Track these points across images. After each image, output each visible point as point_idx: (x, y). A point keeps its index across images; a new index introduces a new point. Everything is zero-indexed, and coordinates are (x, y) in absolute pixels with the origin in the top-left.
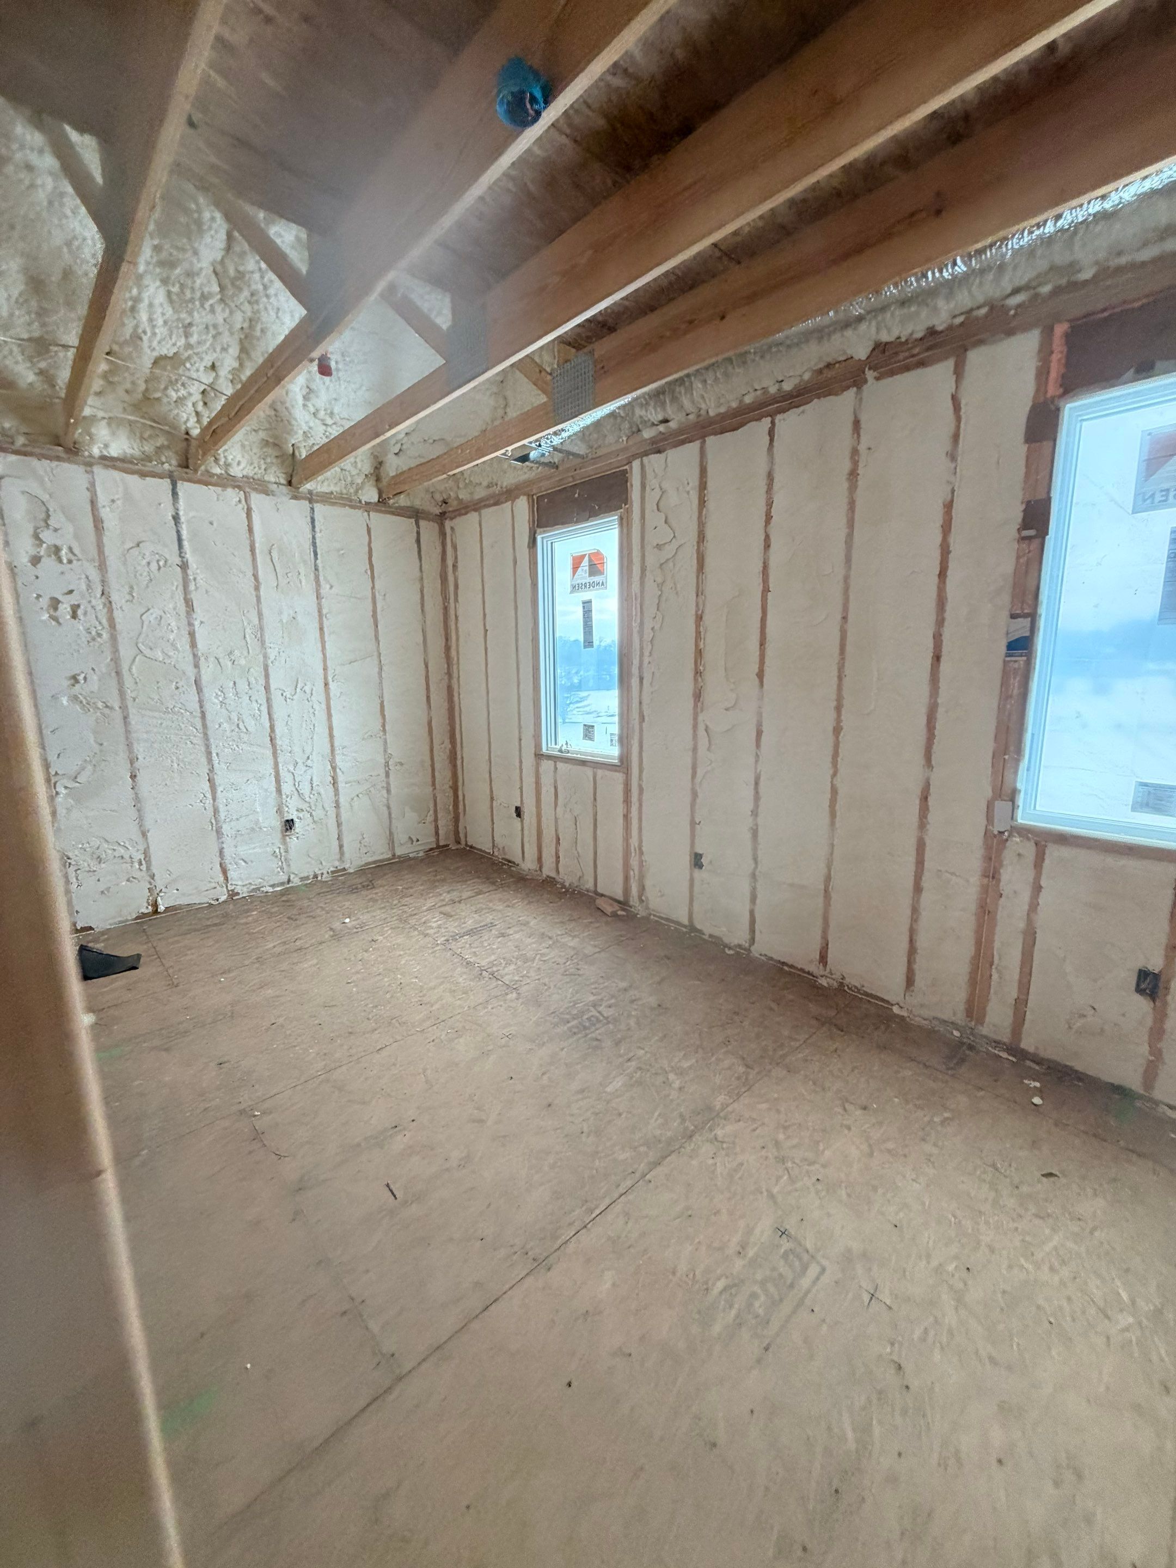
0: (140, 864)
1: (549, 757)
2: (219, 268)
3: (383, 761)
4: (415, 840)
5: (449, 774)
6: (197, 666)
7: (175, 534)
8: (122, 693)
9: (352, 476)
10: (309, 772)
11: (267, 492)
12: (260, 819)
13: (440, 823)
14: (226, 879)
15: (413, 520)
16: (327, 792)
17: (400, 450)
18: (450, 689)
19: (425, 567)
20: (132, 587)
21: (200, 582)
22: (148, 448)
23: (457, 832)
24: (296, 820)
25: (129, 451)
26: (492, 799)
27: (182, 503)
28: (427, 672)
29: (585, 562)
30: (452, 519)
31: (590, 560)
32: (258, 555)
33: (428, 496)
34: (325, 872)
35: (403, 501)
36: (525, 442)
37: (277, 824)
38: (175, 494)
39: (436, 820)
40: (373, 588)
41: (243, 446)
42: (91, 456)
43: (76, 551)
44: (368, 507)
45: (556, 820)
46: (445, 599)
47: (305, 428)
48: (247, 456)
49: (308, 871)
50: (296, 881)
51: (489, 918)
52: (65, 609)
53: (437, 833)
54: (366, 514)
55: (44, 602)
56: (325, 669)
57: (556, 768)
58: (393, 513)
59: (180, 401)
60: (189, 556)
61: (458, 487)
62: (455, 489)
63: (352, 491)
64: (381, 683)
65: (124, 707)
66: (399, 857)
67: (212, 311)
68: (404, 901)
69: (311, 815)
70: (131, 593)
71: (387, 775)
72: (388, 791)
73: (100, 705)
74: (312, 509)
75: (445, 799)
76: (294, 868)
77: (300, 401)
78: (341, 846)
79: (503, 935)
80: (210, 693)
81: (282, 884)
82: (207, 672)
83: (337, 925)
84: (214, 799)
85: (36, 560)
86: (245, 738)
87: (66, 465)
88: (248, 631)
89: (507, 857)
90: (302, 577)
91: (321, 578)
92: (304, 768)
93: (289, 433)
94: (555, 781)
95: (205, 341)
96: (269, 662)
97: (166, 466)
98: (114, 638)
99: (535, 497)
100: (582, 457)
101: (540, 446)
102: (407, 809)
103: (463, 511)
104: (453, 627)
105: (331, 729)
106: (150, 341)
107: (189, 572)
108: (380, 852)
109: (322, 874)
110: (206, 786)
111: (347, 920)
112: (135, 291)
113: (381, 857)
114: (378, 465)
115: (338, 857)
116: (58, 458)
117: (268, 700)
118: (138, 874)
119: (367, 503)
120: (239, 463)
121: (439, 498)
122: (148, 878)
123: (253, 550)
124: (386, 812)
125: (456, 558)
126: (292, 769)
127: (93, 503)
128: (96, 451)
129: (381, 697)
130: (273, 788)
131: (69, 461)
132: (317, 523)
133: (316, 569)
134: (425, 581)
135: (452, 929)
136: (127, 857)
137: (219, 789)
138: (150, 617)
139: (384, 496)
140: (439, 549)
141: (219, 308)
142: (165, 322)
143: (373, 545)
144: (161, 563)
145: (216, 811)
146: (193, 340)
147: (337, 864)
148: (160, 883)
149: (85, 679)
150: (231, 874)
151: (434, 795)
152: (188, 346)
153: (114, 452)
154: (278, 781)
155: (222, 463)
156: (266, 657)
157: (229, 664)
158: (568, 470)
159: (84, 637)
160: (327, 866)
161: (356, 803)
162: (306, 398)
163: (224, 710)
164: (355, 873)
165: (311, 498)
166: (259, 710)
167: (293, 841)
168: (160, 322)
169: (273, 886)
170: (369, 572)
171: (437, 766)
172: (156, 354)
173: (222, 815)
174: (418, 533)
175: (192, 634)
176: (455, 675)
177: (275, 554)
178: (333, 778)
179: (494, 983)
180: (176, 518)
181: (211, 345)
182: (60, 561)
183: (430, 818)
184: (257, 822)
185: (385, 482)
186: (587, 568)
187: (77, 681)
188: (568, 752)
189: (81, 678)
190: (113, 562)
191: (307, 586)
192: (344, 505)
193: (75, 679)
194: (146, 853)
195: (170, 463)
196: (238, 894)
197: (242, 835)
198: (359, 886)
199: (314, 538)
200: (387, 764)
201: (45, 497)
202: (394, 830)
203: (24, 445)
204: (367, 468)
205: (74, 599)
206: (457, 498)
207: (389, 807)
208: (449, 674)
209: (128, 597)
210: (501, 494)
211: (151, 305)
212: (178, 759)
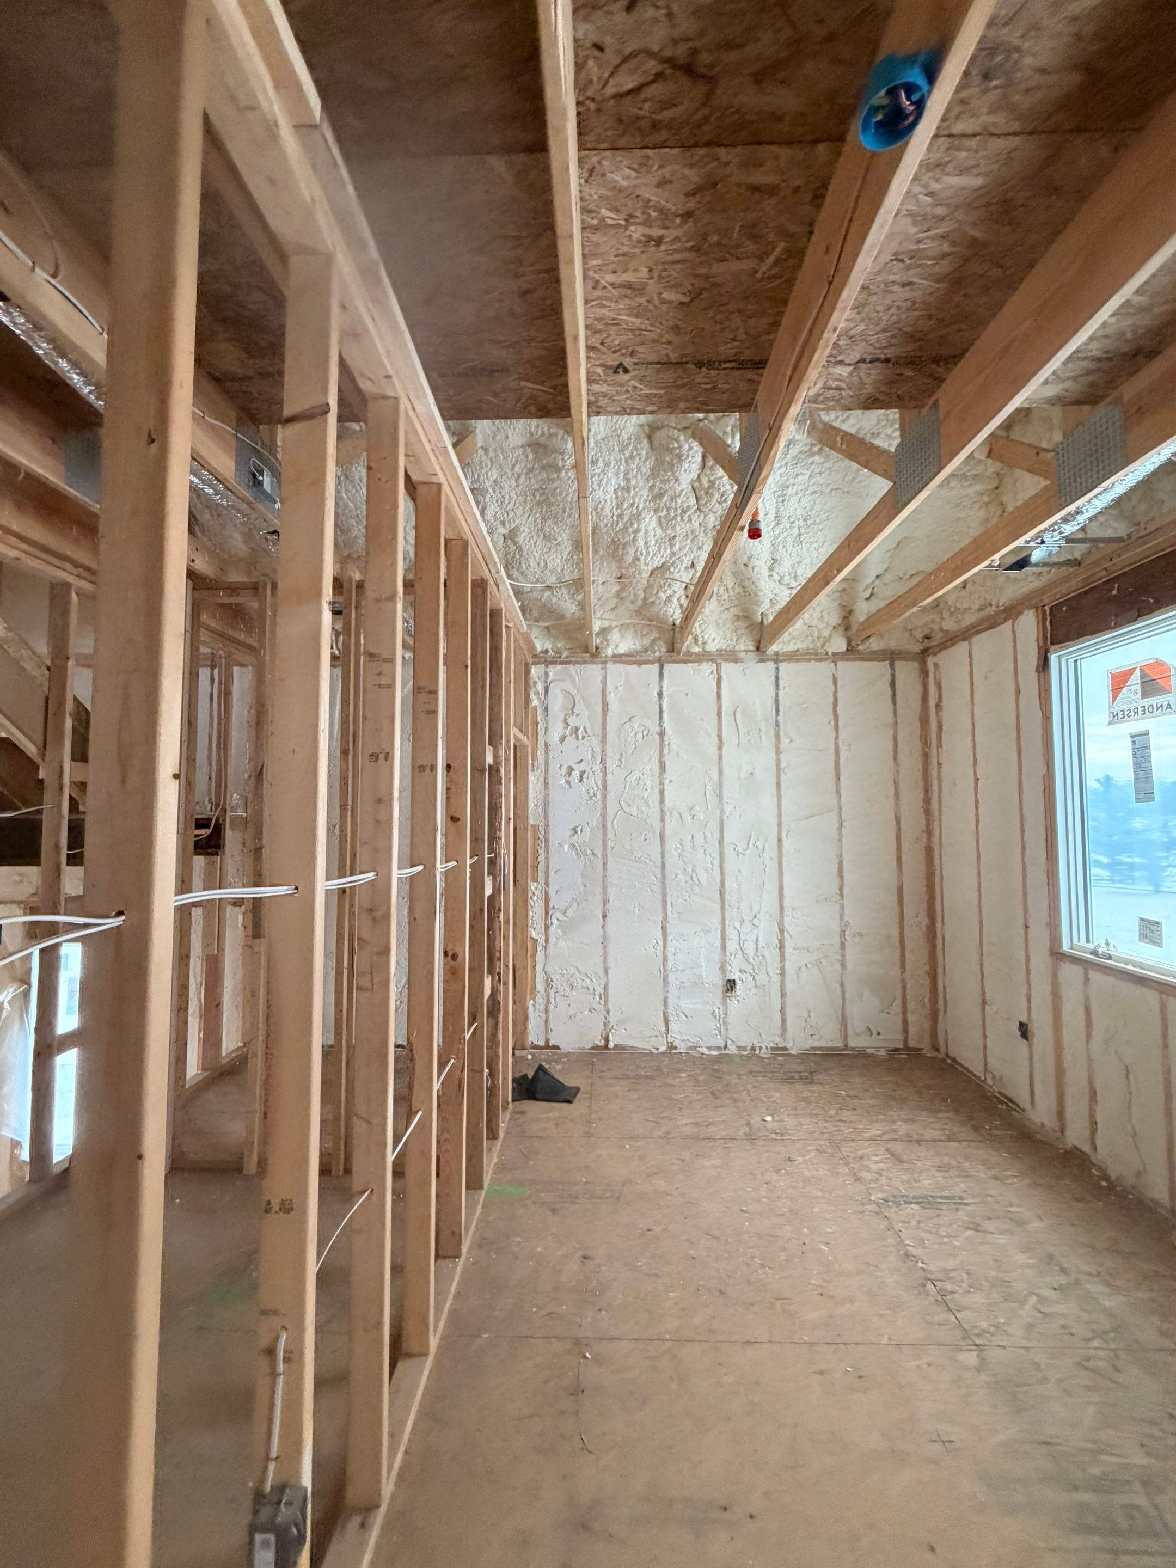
0: (600, 998)
1: (1076, 960)
2: (696, 484)
3: (839, 930)
4: (875, 1033)
5: (924, 954)
6: (662, 820)
7: (657, 707)
8: (604, 842)
9: (819, 630)
10: (755, 932)
11: (736, 660)
12: (704, 974)
13: (910, 1018)
14: (668, 1030)
15: (887, 663)
16: (772, 956)
17: (872, 594)
18: (929, 850)
19: (899, 711)
20: (622, 755)
21: (674, 747)
22: (647, 642)
23: (934, 1034)
24: (738, 981)
25: (632, 647)
26: (984, 1002)
27: (666, 683)
28: (899, 829)
29: (1136, 678)
30: (935, 654)
31: (1143, 676)
32: (723, 718)
33: (907, 634)
34: (764, 1047)
35: (875, 644)
36: (1020, 542)
37: (720, 982)
38: (661, 675)
39: (904, 1012)
40: (837, 738)
41: (718, 625)
42: (606, 657)
43: (588, 730)
44: (836, 657)
45: (1090, 1060)
46: (925, 743)
47: (772, 596)
48: (720, 632)
49: (746, 1041)
50: (732, 1050)
51: (959, 1187)
52: (576, 774)
53: (905, 1030)
54: (832, 665)
55: (564, 771)
56: (780, 825)
57: (1087, 979)
58: (863, 660)
59: (669, 599)
60: (667, 724)
61: (942, 618)
62: (938, 620)
63: (819, 645)
64: (840, 840)
65: (605, 856)
66: (853, 1049)
67: (690, 520)
68: (845, 1115)
69: (754, 979)
70: (620, 760)
71: (843, 946)
72: (843, 965)
73: (589, 852)
74: (777, 669)
75: (918, 989)
76: (732, 1035)
77: (766, 573)
78: (784, 1021)
79: (976, 1228)
80: (671, 844)
81: (719, 1048)
82: (672, 824)
83: (755, 1120)
84: (665, 947)
85: (563, 739)
86: (697, 889)
87: (590, 666)
88: (709, 788)
89: (1005, 1092)
90: (763, 734)
91: (782, 733)
92: (750, 927)
93: (756, 605)
94: (1087, 999)
95: (685, 547)
96: (725, 817)
97: (657, 654)
98: (604, 797)
99: (1047, 608)
100: (1121, 540)
101: (1043, 542)
102: (866, 992)
103: (949, 643)
104: (935, 774)
105: (781, 888)
106: (646, 559)
107: (666, 738)
108: (829, 1038)
109: (761, 1048)
110: (659, 933)
111: (769, 1119)
112: (635, 526)
113: (829, 1045)
114: (847, 615)
115: (779, 1032)
116: (585, 662)
117: (721, 854)
118: (596, 1006)
119: (834, 654)
120: (714, 640)
121: (919, 635)
122: (604, 1013)
123: (719, 714)
124: (839, 993)
125: (940, 696)
126: (738, 926)
127: (604, 692)
128: (610, 652)
129: (840, 856)
130: (718, 943)
131: (592, 662)
132: (781, 682)
133: (777, 725)
134: (900, 727)
135: (896, 1183)
136: (591, 988)
137: (670, 938)
138: (632, 779)
139: (853, 643)
140: (919, 688)
141: (695, 517)
142: (657, 541)
143: (839, 695)
144: (645, 733)
145: (665, 959)
146: (676, 548)
147: (778, 1040)
148: (613, 1019)
149: (581, 830)
150: (673, 1026)
151: (903, 980)
152: (673, 554)
153: (621, 650)
154: (723, 938)
155: (700, 643)
156: (722, 812)
157: (690, 818)
158: (1095, 564)
159: (585, 797)
160: (767, 1040)
161: (804, 974)
162: (771, 569)
163: (681, 862)
164: (797, 1056)
165: (777, 658)
166: (712, 864)
167: (733, 1004)
168: (653, 542)
169: (709, 1048)
170: (833, 723)
171: (909, 944)
172: (650, 568)
173: (670, 965)
174: (893, 676)
175: (662, 792)
176: (936, 833)
177: (739, 715)
178: (780, 941)
179: (943, 1316)
180: (660, 694)
181: (690, 548)
182: (577, 738)
183: (897, 1007)
184: (700, 977)
185: (855, 628)
186: (1139, 687)
187: (576, 832)
188: (1110, 958)
189: (579, 829)
190: (611, 737)
191: (767, 740)
192: (809, 660)
193: (575, 830)
194: (606, 988)
195: (661, 649)
196: (676, 1048)
197: (685, 987)
198: (797, 1077)
199: (777, 695)
200: (843, 932)
201: (574, 692)
202: (848, 1013)
203: (567, 657)
204: (835, 619)
205: (582, 767)
206: (941, 630)
207: (842, 985)
208: (929, 832)
209: (617, 762)
210: (998, 613)
211: (647, 532)
212: (639, 905)
